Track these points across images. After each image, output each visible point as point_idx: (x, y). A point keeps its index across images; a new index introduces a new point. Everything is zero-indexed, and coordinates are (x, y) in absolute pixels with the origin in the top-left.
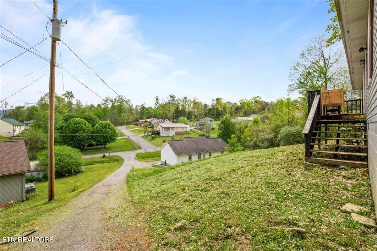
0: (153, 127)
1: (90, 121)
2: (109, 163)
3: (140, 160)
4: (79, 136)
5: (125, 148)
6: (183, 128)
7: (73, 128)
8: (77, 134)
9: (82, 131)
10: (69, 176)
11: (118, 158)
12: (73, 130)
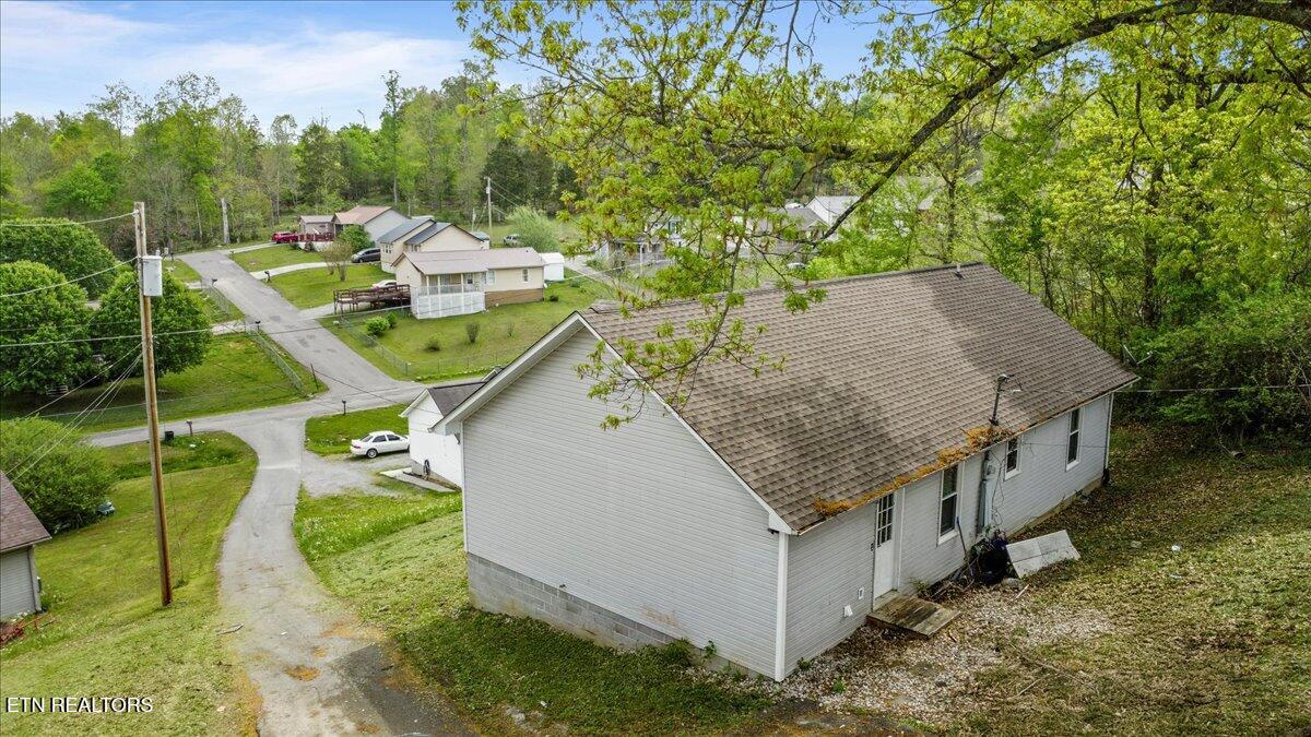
0: (378, 258)
1: (62, 257)
2: (195, 468)
3: (324, 454)
4: (42, 351)
5: (251, 386)
6: (525, 272)
7: (10, 313)
8: (31, 341)
9: (51, 326)
10: (67, 529)
11: (230, 446)
12: (10, 321)
